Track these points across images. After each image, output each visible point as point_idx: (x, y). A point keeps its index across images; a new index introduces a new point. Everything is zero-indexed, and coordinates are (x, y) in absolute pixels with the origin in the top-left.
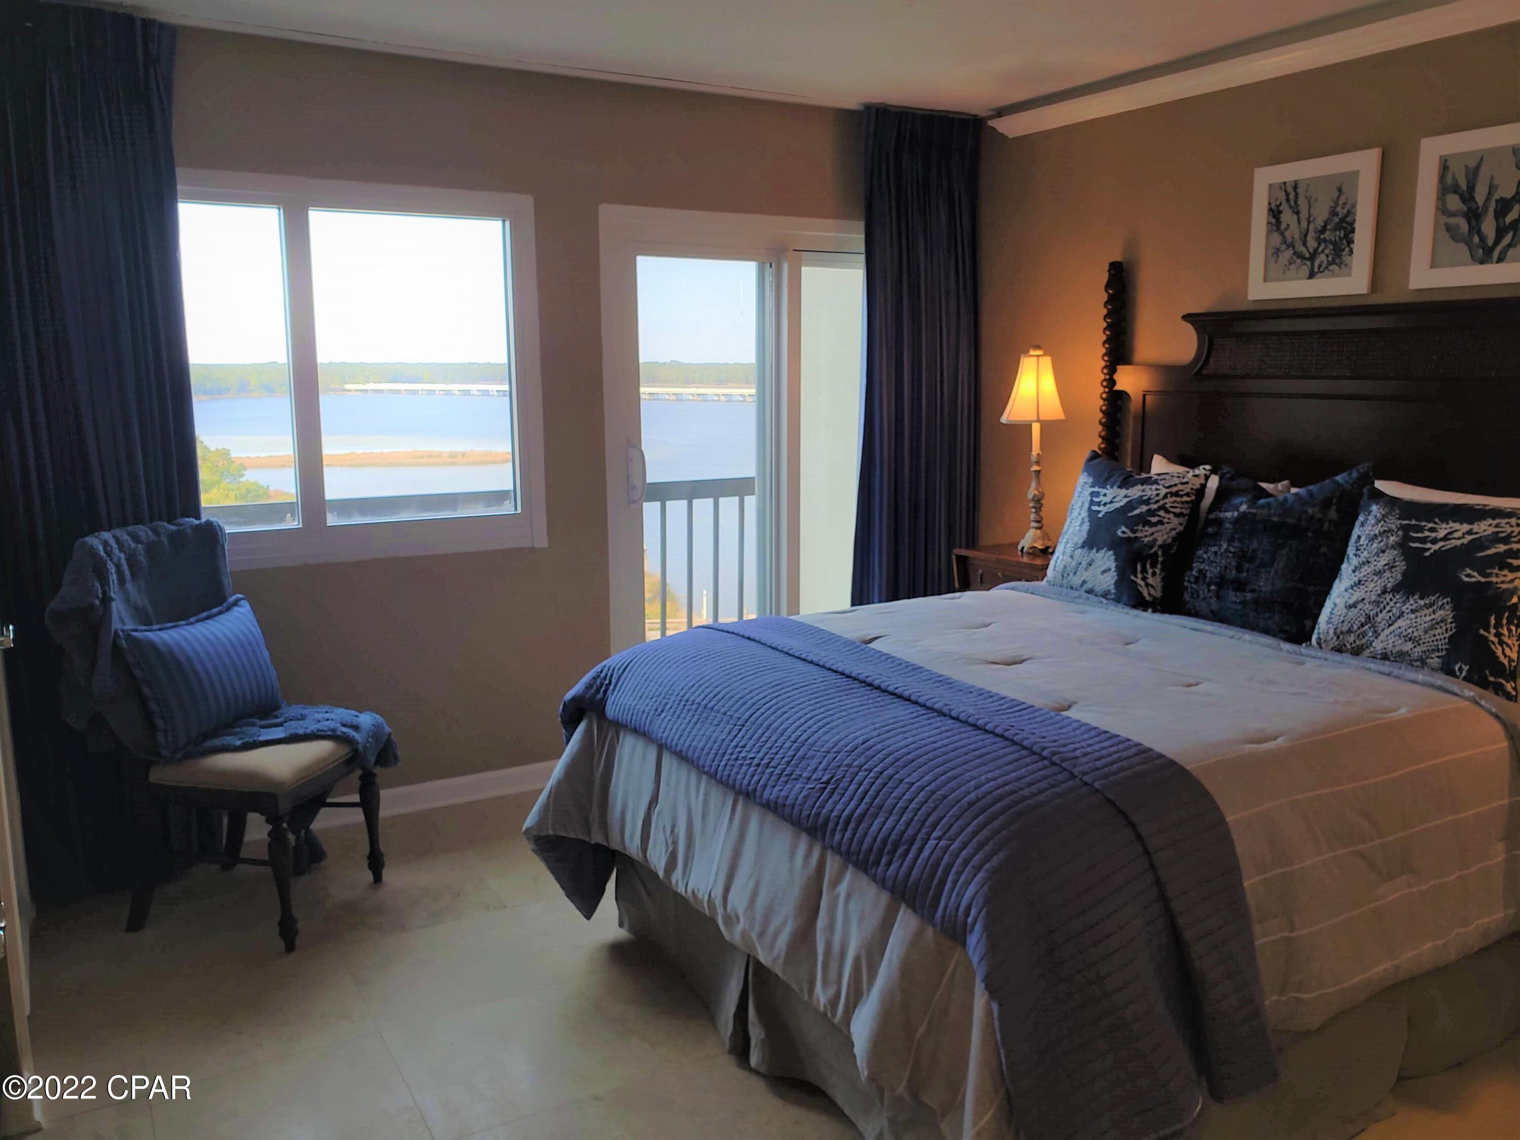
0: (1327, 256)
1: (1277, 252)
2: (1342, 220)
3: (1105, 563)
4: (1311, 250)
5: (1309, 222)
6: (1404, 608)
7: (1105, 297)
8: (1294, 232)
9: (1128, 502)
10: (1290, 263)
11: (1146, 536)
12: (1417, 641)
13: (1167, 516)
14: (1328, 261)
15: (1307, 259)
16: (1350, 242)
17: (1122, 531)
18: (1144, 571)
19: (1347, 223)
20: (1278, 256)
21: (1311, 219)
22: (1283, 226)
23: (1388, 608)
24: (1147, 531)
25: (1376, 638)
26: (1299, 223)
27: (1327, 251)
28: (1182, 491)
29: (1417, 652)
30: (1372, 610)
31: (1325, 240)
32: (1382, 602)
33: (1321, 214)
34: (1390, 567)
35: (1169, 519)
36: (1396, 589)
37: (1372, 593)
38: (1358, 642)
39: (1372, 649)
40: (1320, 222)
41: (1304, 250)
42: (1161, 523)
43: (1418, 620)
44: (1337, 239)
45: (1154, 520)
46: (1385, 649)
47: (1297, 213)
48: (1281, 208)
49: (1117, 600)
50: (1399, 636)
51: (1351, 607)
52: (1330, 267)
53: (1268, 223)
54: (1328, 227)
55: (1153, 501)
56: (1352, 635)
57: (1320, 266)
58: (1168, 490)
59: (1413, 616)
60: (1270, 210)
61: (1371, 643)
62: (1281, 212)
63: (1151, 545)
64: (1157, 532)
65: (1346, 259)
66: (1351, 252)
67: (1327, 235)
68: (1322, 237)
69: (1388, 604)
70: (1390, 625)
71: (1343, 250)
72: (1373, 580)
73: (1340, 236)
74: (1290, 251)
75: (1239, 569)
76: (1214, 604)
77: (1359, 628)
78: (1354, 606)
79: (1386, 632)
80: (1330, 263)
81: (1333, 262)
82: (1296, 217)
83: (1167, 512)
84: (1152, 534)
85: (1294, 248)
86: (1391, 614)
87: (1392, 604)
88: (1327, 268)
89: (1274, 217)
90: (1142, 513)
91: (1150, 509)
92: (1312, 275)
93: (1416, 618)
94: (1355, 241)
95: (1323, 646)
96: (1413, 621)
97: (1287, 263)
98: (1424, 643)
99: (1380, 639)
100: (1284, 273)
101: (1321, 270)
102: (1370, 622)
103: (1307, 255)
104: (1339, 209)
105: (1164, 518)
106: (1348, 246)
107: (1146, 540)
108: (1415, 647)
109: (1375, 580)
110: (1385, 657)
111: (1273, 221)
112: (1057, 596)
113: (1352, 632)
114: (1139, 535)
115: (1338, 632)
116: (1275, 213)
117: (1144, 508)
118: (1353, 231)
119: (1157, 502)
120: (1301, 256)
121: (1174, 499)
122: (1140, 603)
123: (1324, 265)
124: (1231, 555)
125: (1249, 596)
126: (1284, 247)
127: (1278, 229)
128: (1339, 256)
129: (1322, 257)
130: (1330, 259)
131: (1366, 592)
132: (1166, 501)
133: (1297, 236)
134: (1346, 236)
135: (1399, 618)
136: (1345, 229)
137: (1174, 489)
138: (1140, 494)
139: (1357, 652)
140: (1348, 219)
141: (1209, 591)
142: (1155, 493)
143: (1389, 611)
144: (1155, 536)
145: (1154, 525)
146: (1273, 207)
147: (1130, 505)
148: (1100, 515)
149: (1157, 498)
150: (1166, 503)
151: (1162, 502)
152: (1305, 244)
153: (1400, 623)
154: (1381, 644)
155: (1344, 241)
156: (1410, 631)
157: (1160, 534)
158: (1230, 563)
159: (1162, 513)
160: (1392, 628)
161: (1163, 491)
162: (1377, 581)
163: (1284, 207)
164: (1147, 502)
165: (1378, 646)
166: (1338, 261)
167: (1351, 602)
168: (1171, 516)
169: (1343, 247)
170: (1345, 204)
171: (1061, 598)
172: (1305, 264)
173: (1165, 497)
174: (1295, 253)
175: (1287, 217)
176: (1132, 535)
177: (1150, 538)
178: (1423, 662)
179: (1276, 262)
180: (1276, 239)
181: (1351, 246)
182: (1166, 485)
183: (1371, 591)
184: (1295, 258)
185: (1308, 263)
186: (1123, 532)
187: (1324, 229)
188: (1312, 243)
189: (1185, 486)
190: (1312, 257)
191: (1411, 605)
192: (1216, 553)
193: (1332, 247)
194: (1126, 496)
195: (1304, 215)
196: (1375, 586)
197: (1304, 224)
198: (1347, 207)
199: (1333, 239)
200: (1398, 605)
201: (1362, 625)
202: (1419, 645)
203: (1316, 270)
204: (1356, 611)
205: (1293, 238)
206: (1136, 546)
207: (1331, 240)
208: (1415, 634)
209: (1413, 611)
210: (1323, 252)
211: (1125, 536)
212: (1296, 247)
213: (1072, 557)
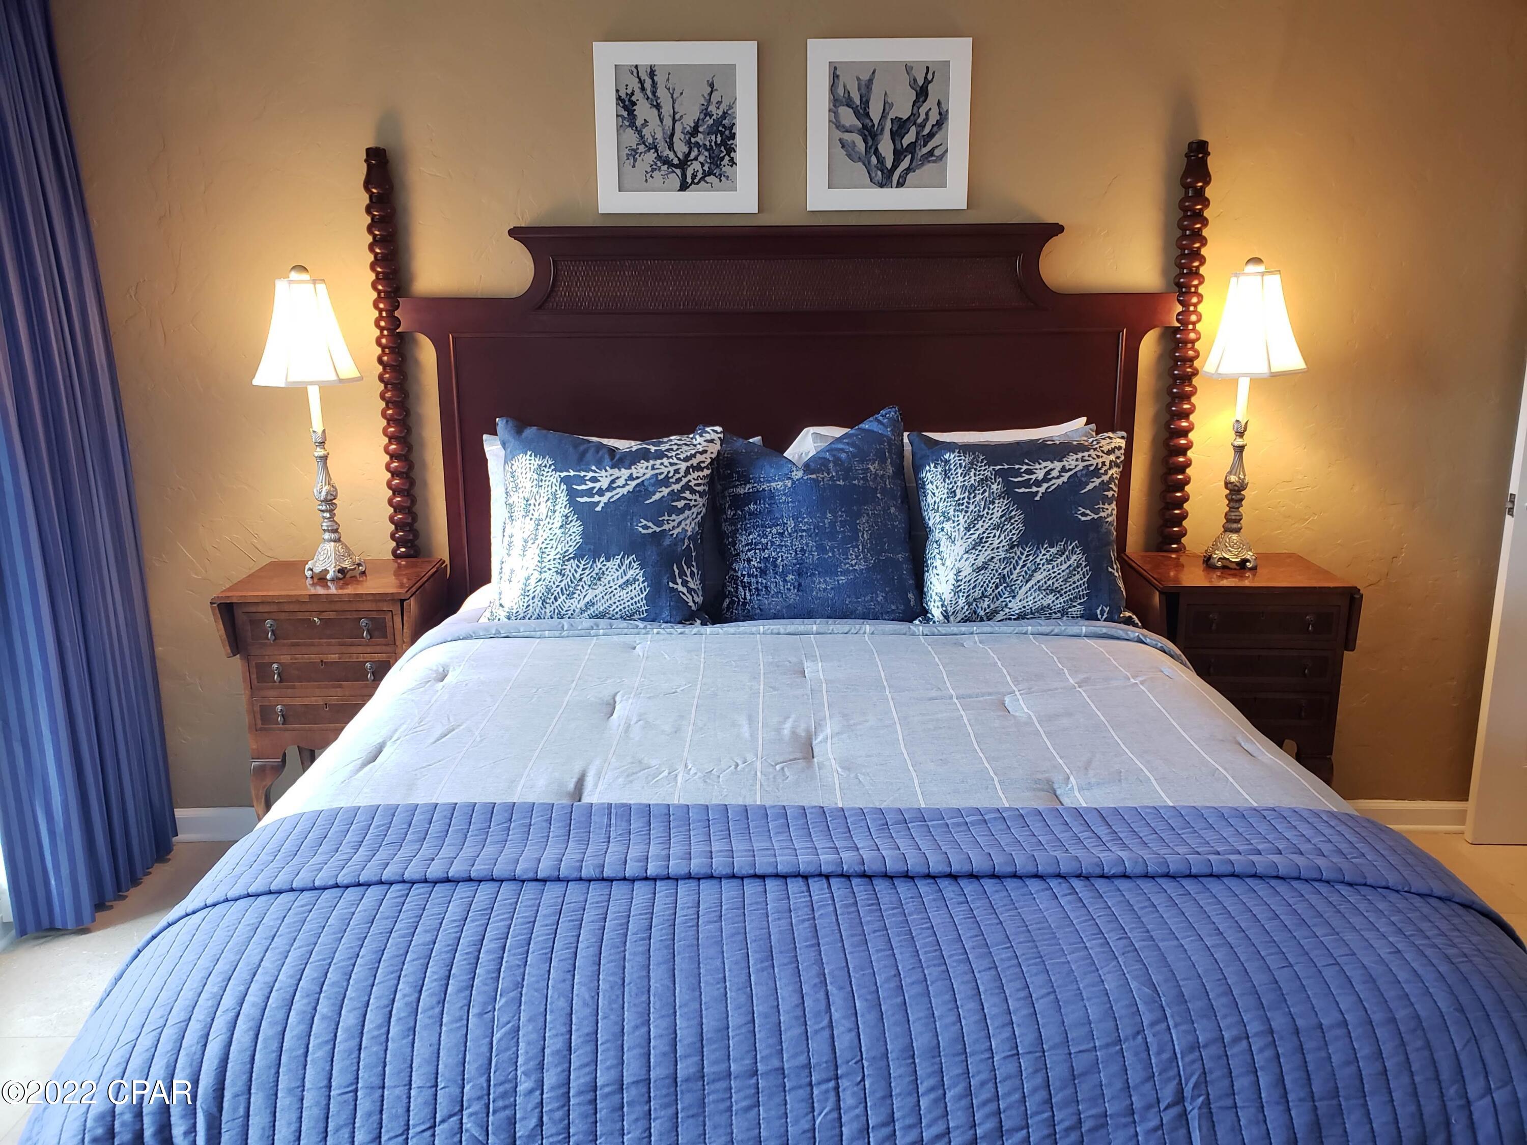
0: (703, 165)
1: (633, 154)
2: (718, 122)
3: (625, 573)
4: (681, 156)
5: (674, 121)
6: (1038, 560)
7: (365, 199)
8: (655, 130)
9: (638, 485)
10: (653, 170)
11: (674, 528)
12: (1059, 592)
13: (694, 497)
14: (704, 170)
15: (676, 166)
16: (731, 150)
17: (644, 527)
18: (682, 574)
19: (724, 126)
20: (635, 160)
21: (677, 117)
22: (639, 122)
23: (1021, 563)
24: (674, 521)
25: (1014, 597)
26: (661, 120)
27: (701, 159)
28: (704, 462)
29: (1059, 603)
30: (1004, 569)
31: (697, 144)
32: (1013, 558)
33: (690, 113)
34: (1007, 517)
35: (695, 500)
36: (1023, 541)
37: (1000, 550)
38: (992, 606)
39: (1007, 610)
40: (689, 122)
41: (671, 156)
42: (688, 507)
43: (1055, 570)
44: (713, 144)
45: (680, 504)
46: (1024, 607)
47: (658, 107)
48: (634, 98)
49: (652, 617)
50: (1039, 590)
51: (979, 569)
52: (707, 179)
53: (617, 116)
54: (701, 129)
55: (673, 480)
56: (986, 599)
57: (694, 176)
58: (689, 464)
59: (1050, 566)
60: (619, 98)
61: (1006, 605)
62: (634, 104)
63: (679, 540)
64: (685, 519)
65: (727, 169)
66: (733, 162)
67: (700, 138)
68: (693, 140)
69: (1020, 558)
70: (1027, 582)
71: (722, 159)
72: (994, 536)
73: (716, 142)
74: (652, 155)
75: (821, 549)
76: (793, 596)
77: (993, 591)
78: (984, 567)
79: (1024, 589)
80: (706, 174)
81: (710, 173)
82: (655, 111)
83: (693, 492)
84: (680, 523)
85: (657, 151)
86: (1025, 569)
87: (1024, 558)
88: (702, 179)
89: (625, 108)
90: (663, 497)
91: (673, 490)
92: (684, 187)
93: (1053, 568)
94: (738, 150)
95: (952, 618)
96: (1051, 572)
97: (649, 169)
98: (1066, 593)
99: (1018, 598)
100: (646, 180)
101: (696, 181)
102: (1005, 581)
103: (676, 161)
104: (712, 108)
105: (691, 500)
106: (728, 154)
107: (675, 532)
108: (1057, 598)
109: (997, 534)
110: (1021, 616)
111: (625, 114)
112: (557, 633)
113: (986, 597)
114: (666, 527)
115: (971, 599)
116: (626, 104)
117: (666, 491)
118: (733, 136)
119: (678, 480)
120: (667, 162)
121: (696, 474)
122: (686, 617)
123: (700, 175)
124: (804, 534)
125: (843, 579)
126: (642, 148)
127: (632, 124)
128: (718, 166)
129: (696, 166)
130: (706, 168)
131: (993, 549)
132: (689, 477)
133: (659, 136)
134: (724, 143)
135: (1035, 571)
136: (722, 133)
137: (694, 462)
138: (650, 473)
139: (990, 617)
140: (725, 122)
141: (785, 581)
142: (672, 469)
143: (1023, 566)
144: (683, 525)
145: (681, 511)
146: (623, 96)
147: (641, 491)
148: (599, 509)
149: (677, 476)
150: (690, 481)
151: (685, 480)
152: (671, 147)
153: (1038, 576)
154: (1019, 604)
155: (722, 148)
156: (1050, 582)
157: (688, 522)
158: (807, 544)
159: (687, 494)
160: (1029, 585)
161: (683, 466)
162: (999, 537)
163: (638, 96)
164: (666, 482)
165: (1015, 606)
166: (717, 171)
167: (979, 563)
168: (697, 497)
169: (722, 155)
170: (719, 103)
171: (565, 633)
172: (674, 172)
173: (687, 472)
174: (659, 157)
175: (643, 110)
176: (658, 530)
177: (679, 530)
178: (1064, 613)
179: (634, 166)
180: (631, 138)
181: (732, 154)
182: (682, 456)
183: (998, 548)
184: (659, 164)
185: (678, 171)
186: (646, 527)
187: (695, 131)
188: (681, 148)
189: (704, 455)
190: (683, 164)
191: (1044, 555)
192: (781, 535)
193: (707, 154)
194: (631, 478)
195: (667, 110)
196: (999, 541)
197: (668, 122)
198: (723, 107)
199: (708, 143)
200: (1031, 558)
201: (997, 587)
202: (1061, 595)
203: (689, 180)
204: (988, 572)
205: (654, 139)
206: (667, 542)
207: (705, 145)
208: (1056, 585)
209: (1049, 562)
210: (696, 159)
211: (650, 531)
212: (660, 150)
213: (560, 573)
